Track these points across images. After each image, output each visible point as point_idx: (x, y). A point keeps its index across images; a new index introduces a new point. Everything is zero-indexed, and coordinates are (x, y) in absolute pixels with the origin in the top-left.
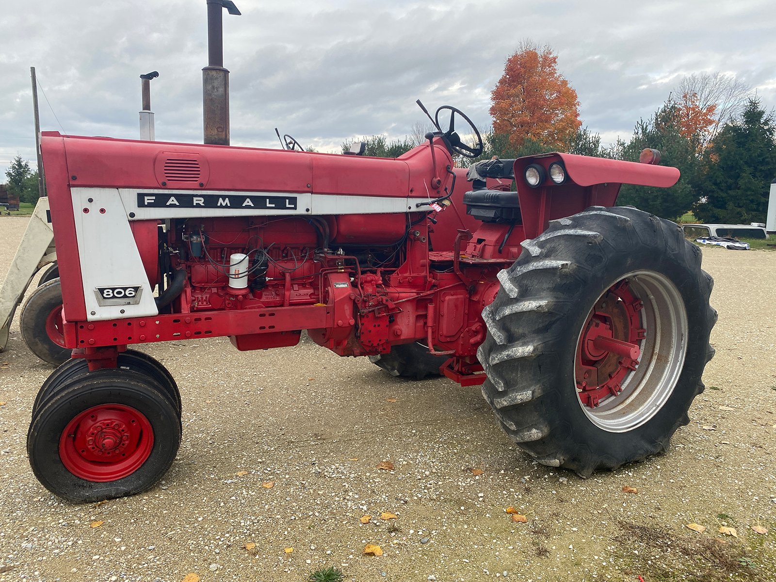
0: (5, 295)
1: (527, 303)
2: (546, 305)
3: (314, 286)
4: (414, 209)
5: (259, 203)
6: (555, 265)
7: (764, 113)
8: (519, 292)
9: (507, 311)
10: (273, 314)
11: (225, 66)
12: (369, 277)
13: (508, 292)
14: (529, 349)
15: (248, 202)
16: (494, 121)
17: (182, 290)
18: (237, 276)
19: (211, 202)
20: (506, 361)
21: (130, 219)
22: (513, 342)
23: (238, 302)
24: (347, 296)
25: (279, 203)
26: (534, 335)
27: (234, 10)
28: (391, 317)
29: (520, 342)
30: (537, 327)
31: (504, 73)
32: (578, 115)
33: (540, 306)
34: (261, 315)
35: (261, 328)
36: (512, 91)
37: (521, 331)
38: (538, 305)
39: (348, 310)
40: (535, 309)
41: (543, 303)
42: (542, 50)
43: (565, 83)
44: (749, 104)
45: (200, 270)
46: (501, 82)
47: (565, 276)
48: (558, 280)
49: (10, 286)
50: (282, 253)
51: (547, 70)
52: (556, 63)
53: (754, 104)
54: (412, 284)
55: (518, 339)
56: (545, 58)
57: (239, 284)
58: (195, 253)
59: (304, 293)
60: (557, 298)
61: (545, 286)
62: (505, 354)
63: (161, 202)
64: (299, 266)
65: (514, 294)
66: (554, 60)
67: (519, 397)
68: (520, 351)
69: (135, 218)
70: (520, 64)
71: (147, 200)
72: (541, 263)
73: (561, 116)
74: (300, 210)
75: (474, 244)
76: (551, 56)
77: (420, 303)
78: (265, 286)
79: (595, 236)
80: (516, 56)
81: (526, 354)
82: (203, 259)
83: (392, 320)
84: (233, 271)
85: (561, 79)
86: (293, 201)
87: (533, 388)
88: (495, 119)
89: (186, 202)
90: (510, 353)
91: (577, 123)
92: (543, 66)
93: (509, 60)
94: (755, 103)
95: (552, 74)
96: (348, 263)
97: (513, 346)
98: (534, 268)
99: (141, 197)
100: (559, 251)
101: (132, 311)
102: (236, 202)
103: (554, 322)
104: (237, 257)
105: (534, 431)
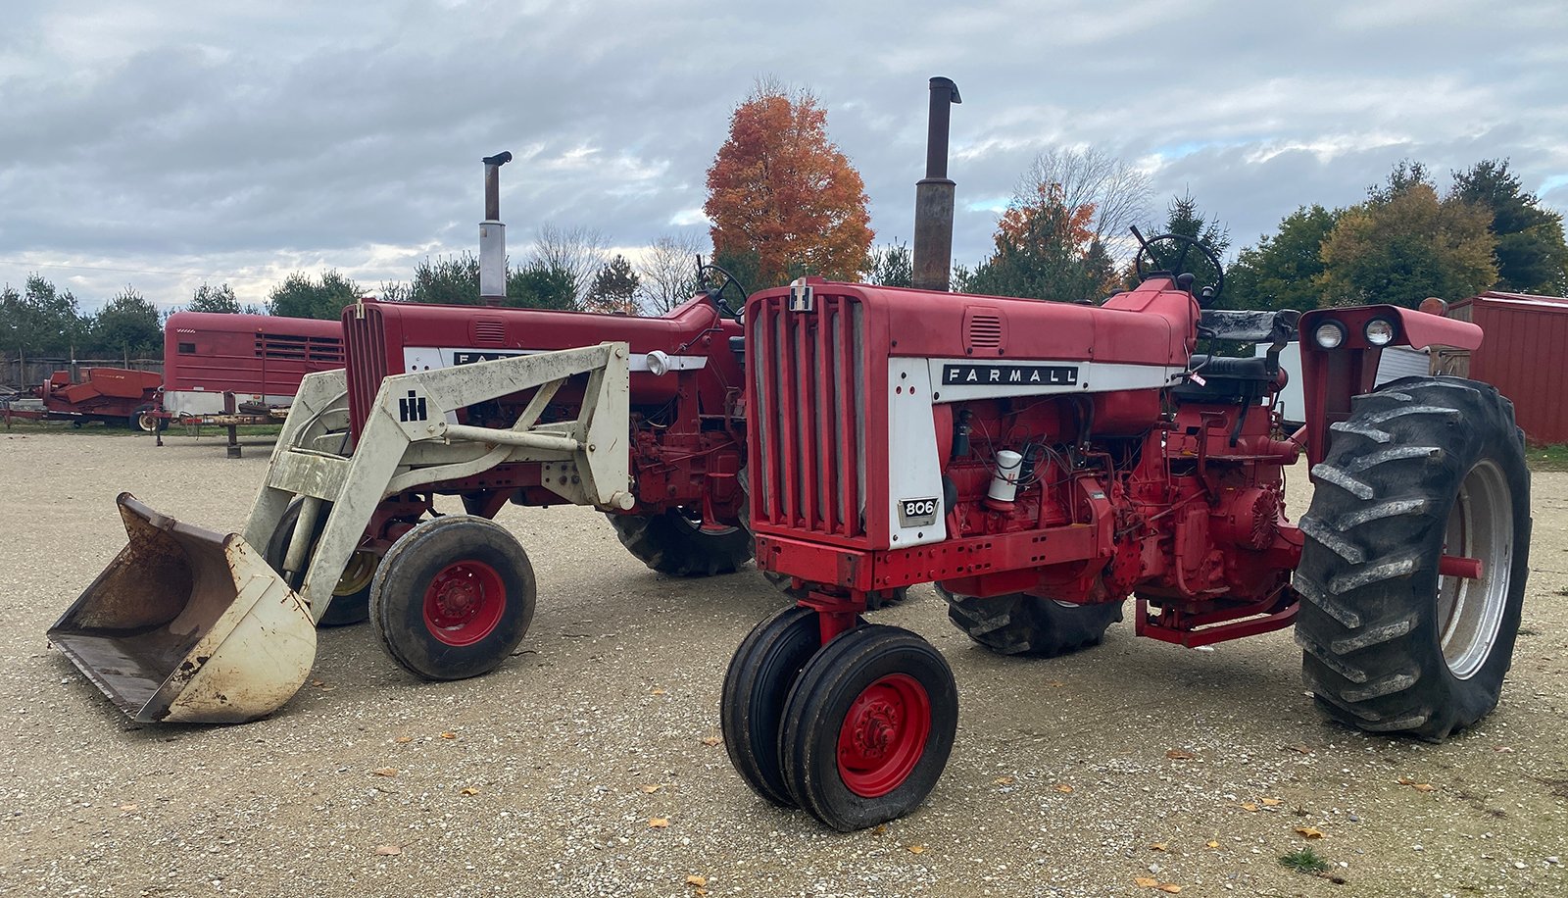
0: (330, 554)
1: (1393, 505)
2: (1423, 505)
4: (1170, 383)
5: (1046, 375)
6: (1422, 453)
7: (1201, 223)
8: (1375, 492)
9: (1362, 518)
10: (1043, 539)
13: (1355, 493)
14: (1407, 564)
15: (1036, 376)
16: (713, 228)
19: (1005, 376)
20: (1368, 585)
21: (935, 401)
22: (1377, 558)
24: (1108, 513)
25: (1063, 375)
26: (1408, 546)
29: (1387, 557)
30: (1409, 536)
31: (729, 137)
32: (867, 219)
33: (1415, 507)
34: (1035, 540)
35: (1034, 559)
36: (748, 172)
37: (1386, 542)
38: (1412, 505)
39: (1110, 531)
40: (1409, 511)
41: (1420, 502)
42: (798, 98)
43: (840, 159)
44: (1177, 208)
46: (724, 153)
47: (1433, 467)
48: (1426, 472)
49: (337, 537)
51: (808, 134)
52: (824, 121)
53: (1185, 209)
55: (1383, 554)
56: (804, 113)
60: (1430, 496)
61: (1411, 481)
62: (1365, 576)
63: (963, 376)
65: (1368, 492)
66: (820, 116)
67: (1386, 632)
68: (1392, 569)
69: (939, 400)
70: (760, 122)
71: (951, 374)
72: (1398, 452)
73: (836, 222)
75: (1182, 436)
76: (815, 109)
79: (1456, 414)
80: (749, 106)
81: (1403, 572)
83: (1142, 547)
85: (834, 152)
86: (1075, 371)
87: (1408, 617)
88: (715, 224)
89: (984, 376)
90: (1373, 573)
91: (867, 234)
92: (802, 127)
93: (737, 113)
94: (1187, 208)
95: (818, 142)
97: (1377, 564)
98: (1389, 458)
99: (947, 370)
100: (1414, 436)
101: (927, 536)
102: (1026, 376)
103: (1429, 527)
104: (1007, 456)
105: (1400, 677)
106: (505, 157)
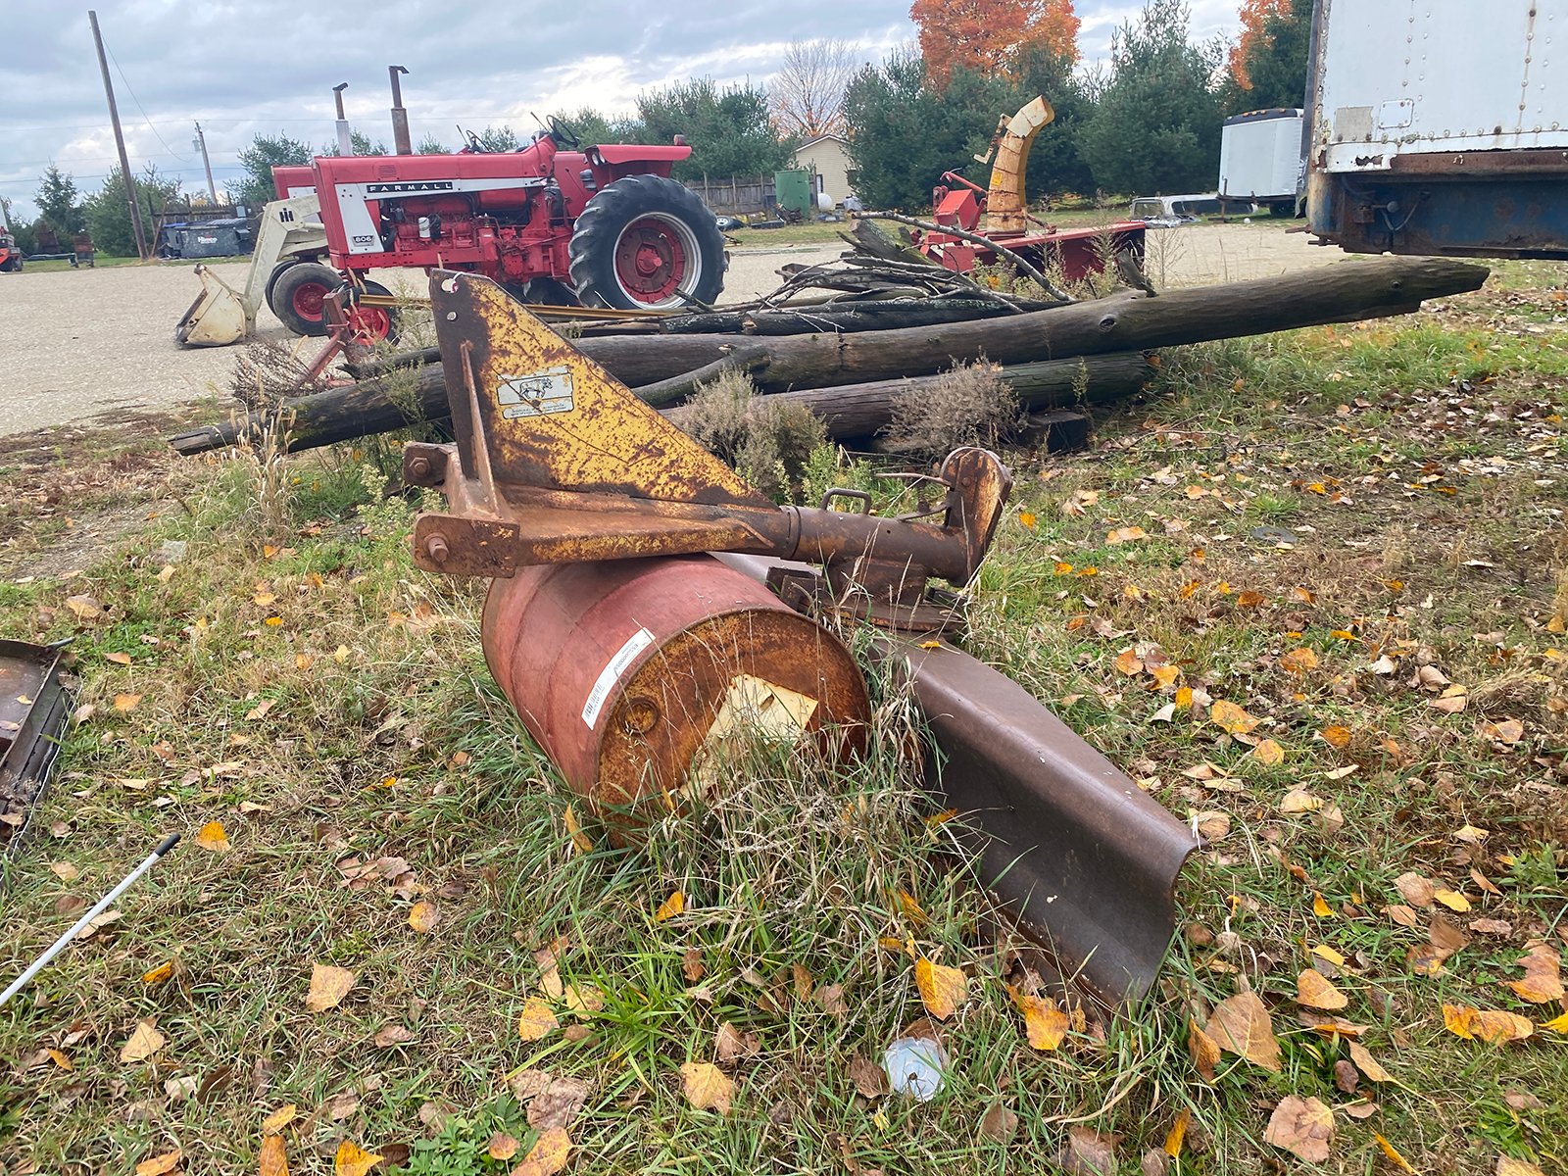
3: (471, 237)
4: (529, 185)
5: (431, 187)
11: (404, 106)
12: (507, 231)
15: (424, 187)
17: (395, 240)
18: (424, 229)
19: (405, 188)
21: (365, 200)
23: (425, 245)
24: (492, 243)
25: (442, 186)
27: (404, 71)
28: (524, 256)
34: (440, 253)
39: (493, 250)
45: (403, 229)
50: (449, 217)
54: (537, 235)
57: (425, 234)
58: (399, 218)
59: (466, 242)
63: (379, 189)
64: (461, 226)
69: (367, 199)
71: (372, 189)
74: (455, 190)
77: (544, 248)
78: (441, 237)
82: (404, 222)
83: (525, 259)
84: (421, 226)
86: (450, 184)
89: (391, 189)
96: (492, 222)
99: (368, 187)
101: (371, 250)
102: (418, 187)
104: (422, 219)
106: (345, 85)
